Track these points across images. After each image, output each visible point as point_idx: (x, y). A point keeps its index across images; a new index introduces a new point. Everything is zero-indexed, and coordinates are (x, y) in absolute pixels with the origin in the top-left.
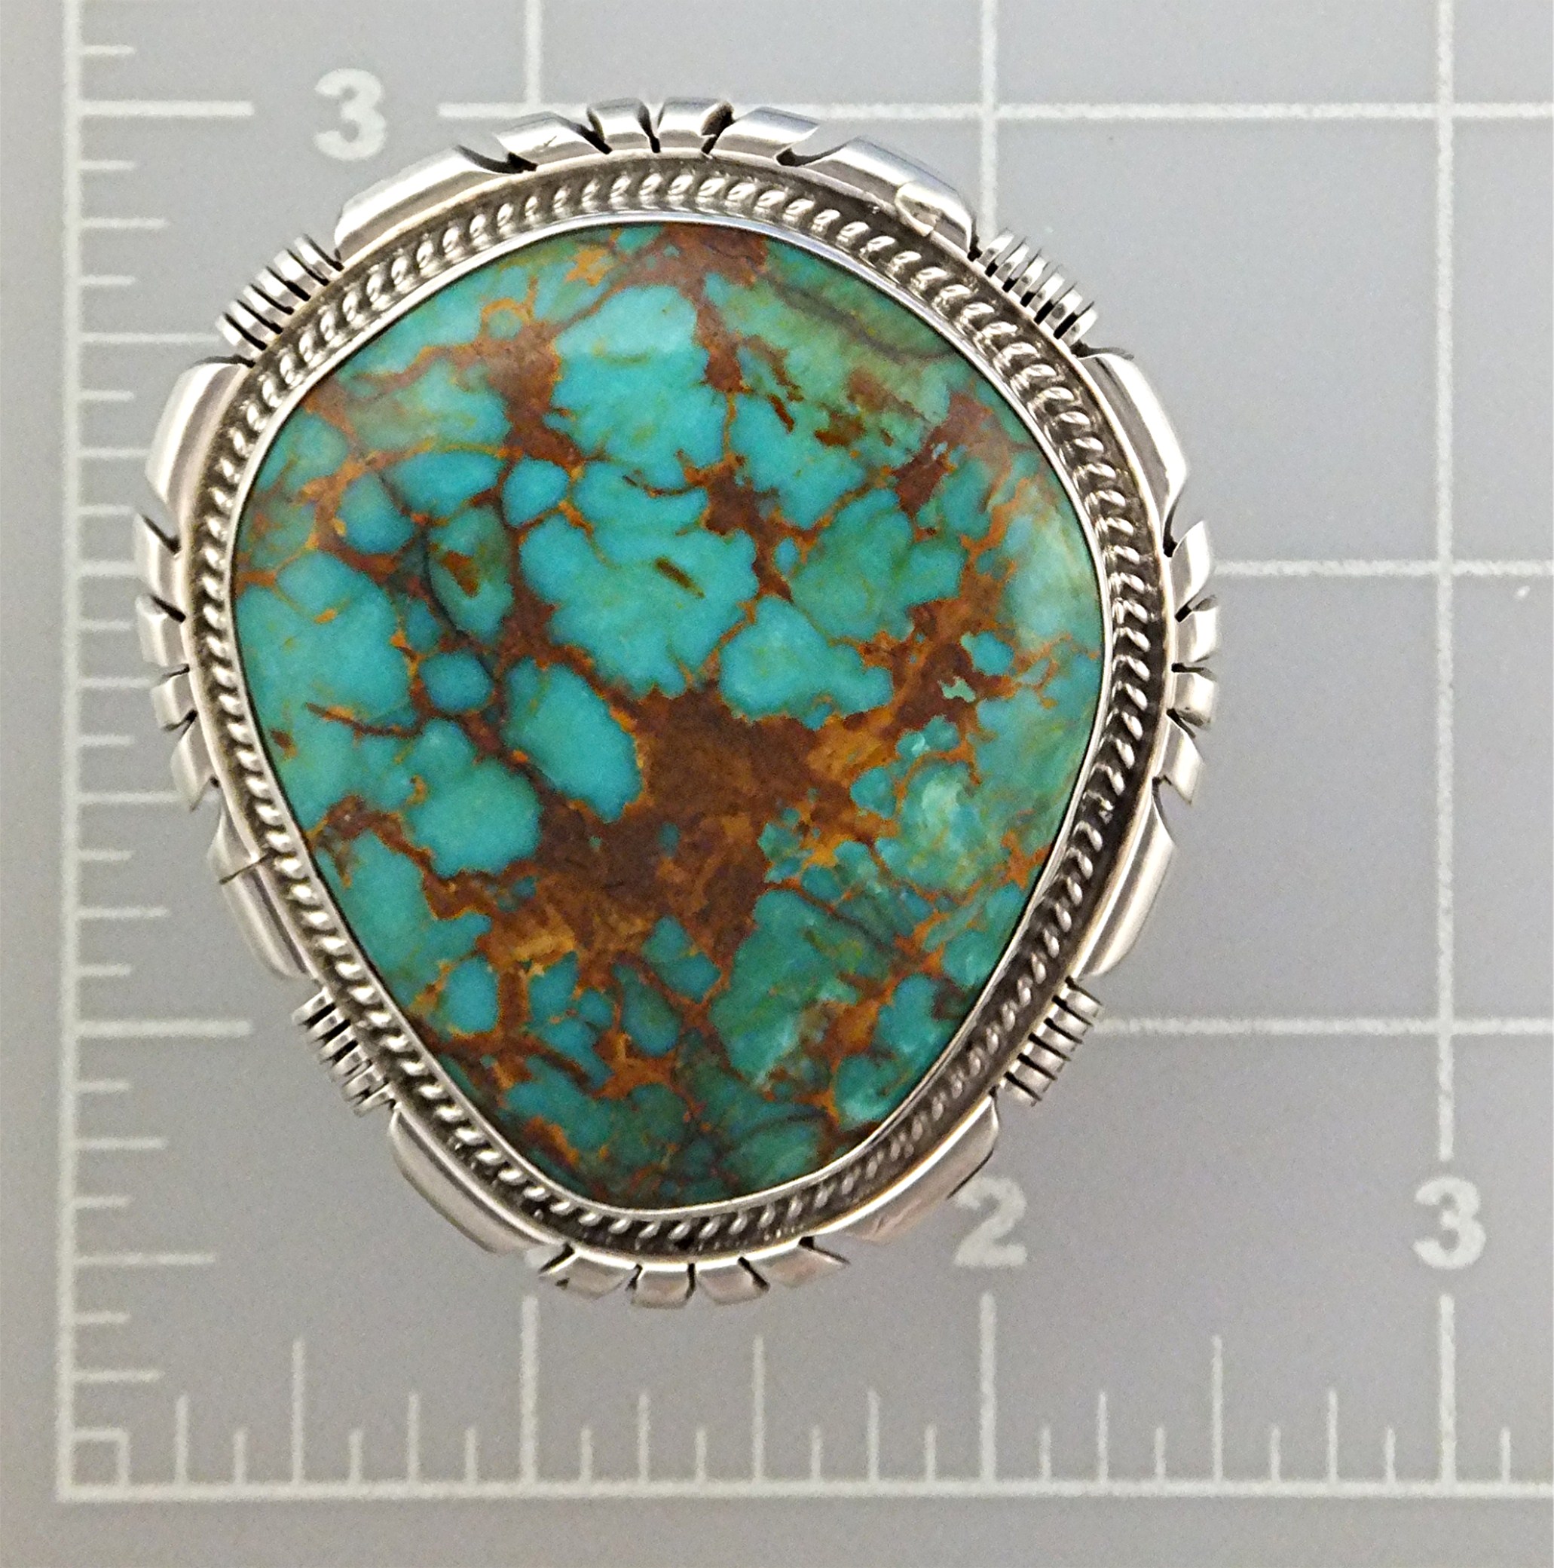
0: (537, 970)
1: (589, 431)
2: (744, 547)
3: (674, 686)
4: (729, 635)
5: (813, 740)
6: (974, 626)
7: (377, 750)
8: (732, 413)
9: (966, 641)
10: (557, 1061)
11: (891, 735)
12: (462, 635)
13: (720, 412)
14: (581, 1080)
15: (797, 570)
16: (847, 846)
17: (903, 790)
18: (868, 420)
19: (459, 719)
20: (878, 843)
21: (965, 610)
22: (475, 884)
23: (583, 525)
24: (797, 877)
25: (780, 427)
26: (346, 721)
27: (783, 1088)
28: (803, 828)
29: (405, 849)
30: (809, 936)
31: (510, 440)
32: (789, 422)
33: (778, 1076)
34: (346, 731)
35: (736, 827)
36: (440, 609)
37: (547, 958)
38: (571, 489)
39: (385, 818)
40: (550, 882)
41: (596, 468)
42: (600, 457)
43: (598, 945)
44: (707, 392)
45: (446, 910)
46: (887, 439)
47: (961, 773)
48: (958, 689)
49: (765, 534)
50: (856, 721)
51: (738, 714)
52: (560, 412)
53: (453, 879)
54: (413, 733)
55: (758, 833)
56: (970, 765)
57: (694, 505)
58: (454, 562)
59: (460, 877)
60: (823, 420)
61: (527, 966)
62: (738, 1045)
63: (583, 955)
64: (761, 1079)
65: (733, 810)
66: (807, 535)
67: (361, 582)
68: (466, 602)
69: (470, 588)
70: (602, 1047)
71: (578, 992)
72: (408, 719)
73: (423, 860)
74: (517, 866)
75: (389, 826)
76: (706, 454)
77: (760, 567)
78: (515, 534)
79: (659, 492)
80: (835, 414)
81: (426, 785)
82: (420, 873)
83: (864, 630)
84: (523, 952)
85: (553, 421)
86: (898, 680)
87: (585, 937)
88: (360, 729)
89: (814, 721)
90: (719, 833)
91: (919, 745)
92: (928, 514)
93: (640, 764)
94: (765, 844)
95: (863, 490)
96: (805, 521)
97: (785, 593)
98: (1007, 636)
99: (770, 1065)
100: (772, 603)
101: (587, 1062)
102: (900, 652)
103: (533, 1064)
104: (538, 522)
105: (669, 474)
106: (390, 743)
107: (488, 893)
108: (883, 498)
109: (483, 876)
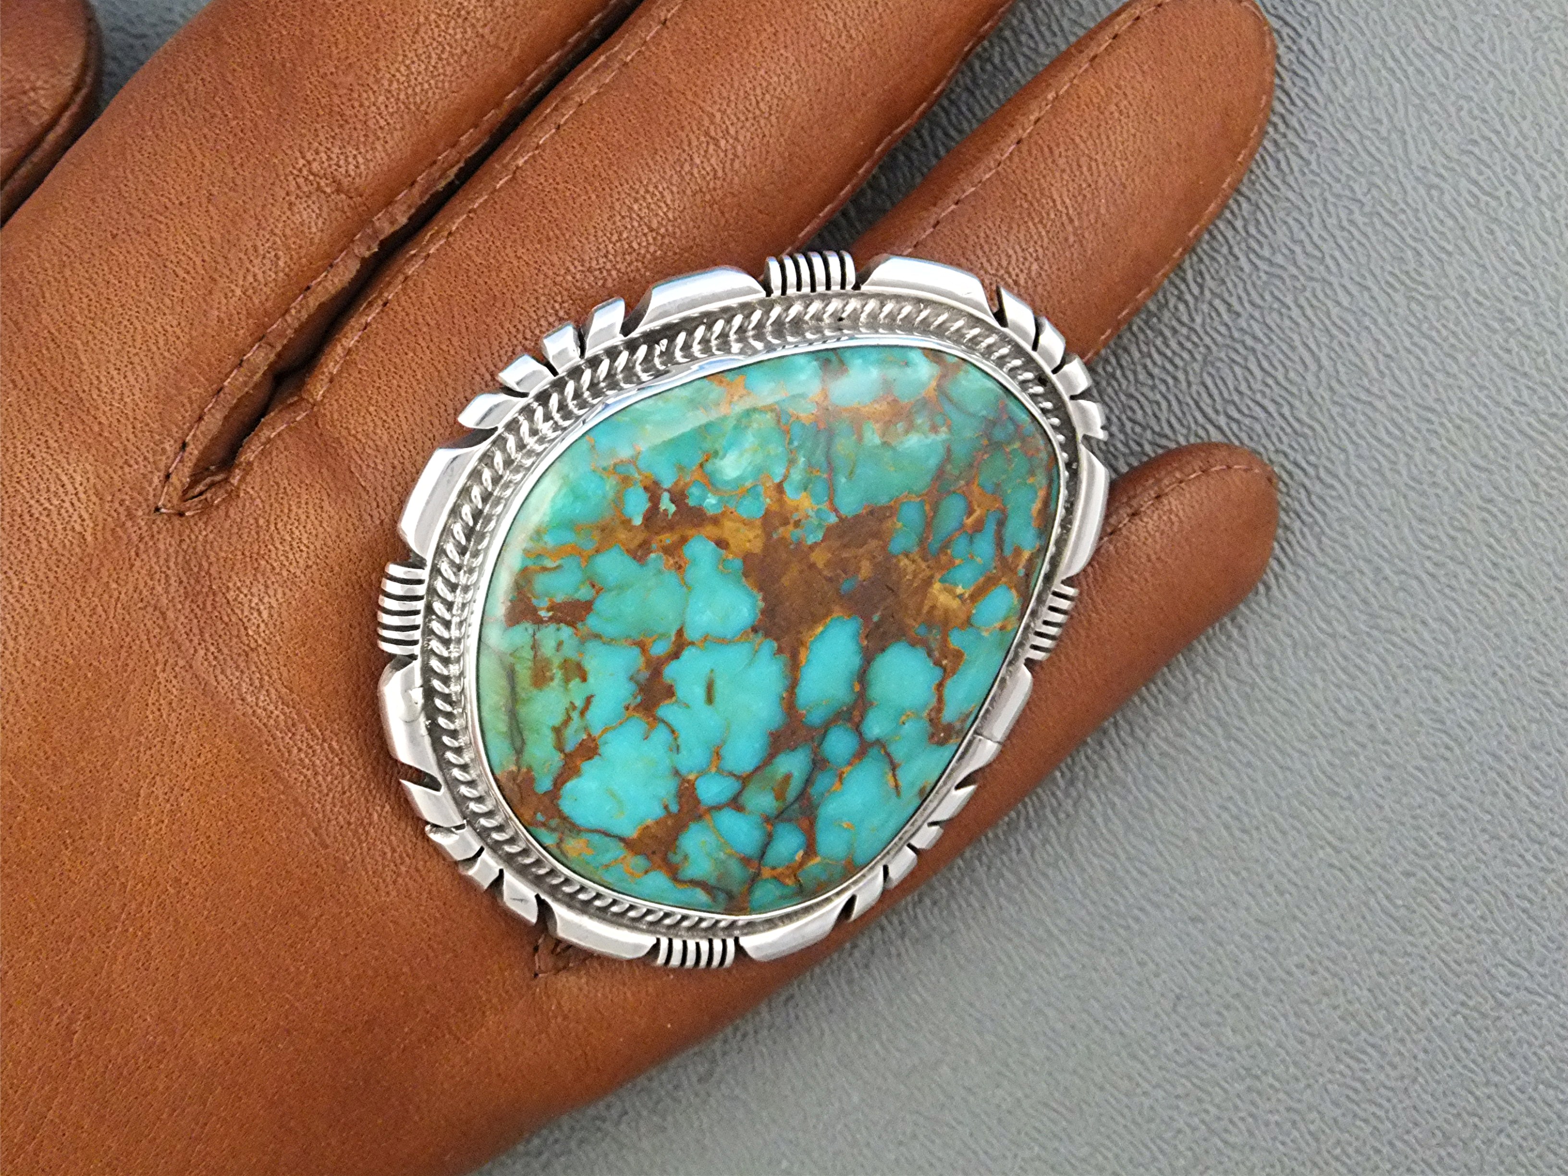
0: (959, 590)
1: (666, 789)
2: (672, 672)
3: (769, 646)
4: (723, 641)
5: (747, 558)
6: (626, 522)
7: (898, 751)
8: (605, 731)
9: (638, 521)
10: (1000, 542)
11: (715, 521)
12: (814, 762)
13: (609, 736)
14: (1001, 524)
15: (662, 636)
16: (792, 494)
17: (741, 490)
18: (556, 662)
19: (857, 729)
20: (777, 480)
21: (622, 535)
22: (937, 654)
23: (717, 754)
24: (824, 507)
25: (595, 702)
26: (894, 776)
27: (939, 419)
28: (797, 524)
29: (940, 700)
30: (851, 474)
31: (700, 818)
32: (589, 700)
33: (934, 429)
34: (899, 772)
35: (819, 558)
36: (809, 781)
37: (951, 592)
38: (702, 773)
39: (931, 720)
40: (910, 621)
41: (684, 771)
42: (676, 773)
43: (928, 573)
44: (602, 750)
45: (958, 656)
46: (560, 644)
47: (709, 466)
48: (667, 505)
49: (656, 668)
50: (721, 543)
51: (761, 604)
52: (666, 807)
53: (941, 666)
54: (880, 743)
55: (816, 544)
56: (701, 465)
57: (666, 711)
58: (780, 795)
59: (937, 663)
60: (575, 683)
61: (960, 597)
62: (933, 462)
63: (938, 576)
64: (943, 435)
65: (812, 566)
66: (642, 646)
67: (820, 824)
68: (796, 774)
69: (788, 777)
70: (979, 527)
71: (957, 562)
72: (874, 752)
73: (940, 686)
74: (913, 643)
75: (933, 714)
76: (637, 725)
77: (675, 655)
78: (745, 780)
79: (673, 732)
80: (567, 680)
81: (901, 716)
82: (949, 683)
83: (671, 578)
84: (955, 604)
85: (674, 808)
86: (684, 540)
87: (928, 582)
88: (894, 767)
89: (737, 564)
90: (828, 564)
91: (711, 502)
92: (585, 593)
93: (821, 629)
94: (820, 536)
95: (597, 636)
96: (636, 651)
97: (680, 633)
98: (618, 502)
99: (932, 437)
100: (691, 634)
101: (991, 527)
102: (668, 551)
103: (1008, 552)
104: (731, 774)
105: (661, 735)
106: (892, 749)
107: (934, 645)
108: (592, 622)
109: (930, 655)
